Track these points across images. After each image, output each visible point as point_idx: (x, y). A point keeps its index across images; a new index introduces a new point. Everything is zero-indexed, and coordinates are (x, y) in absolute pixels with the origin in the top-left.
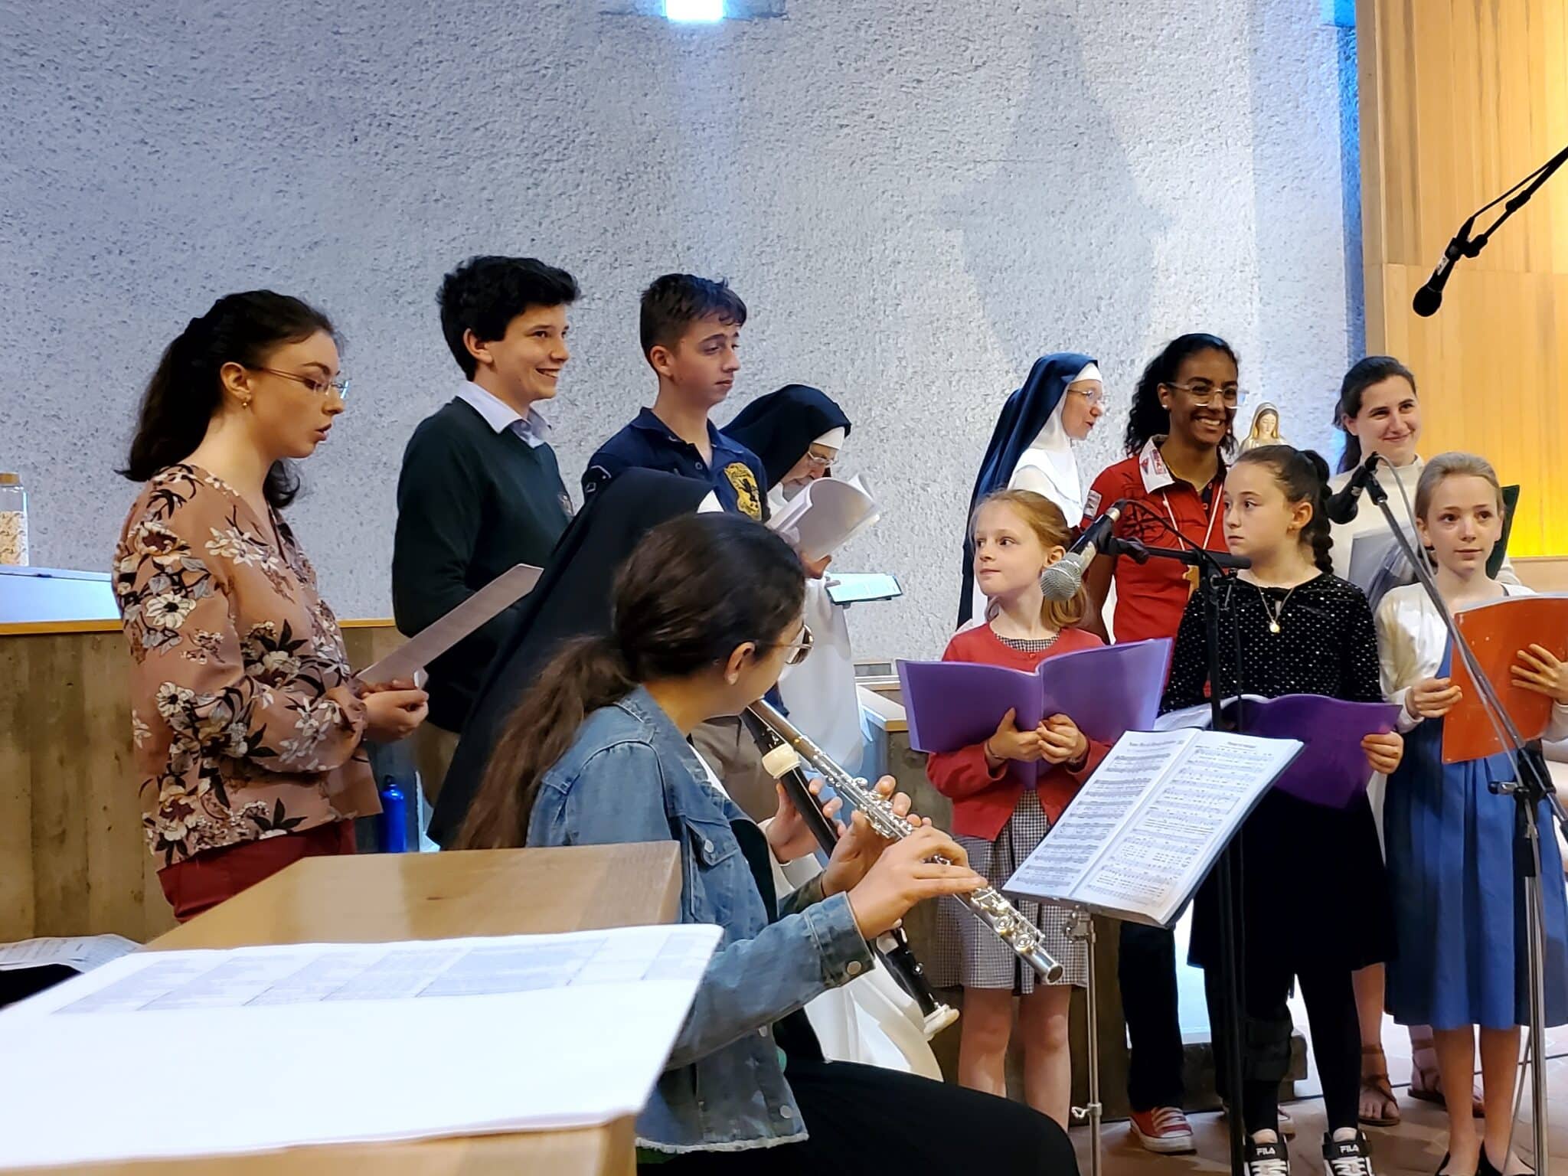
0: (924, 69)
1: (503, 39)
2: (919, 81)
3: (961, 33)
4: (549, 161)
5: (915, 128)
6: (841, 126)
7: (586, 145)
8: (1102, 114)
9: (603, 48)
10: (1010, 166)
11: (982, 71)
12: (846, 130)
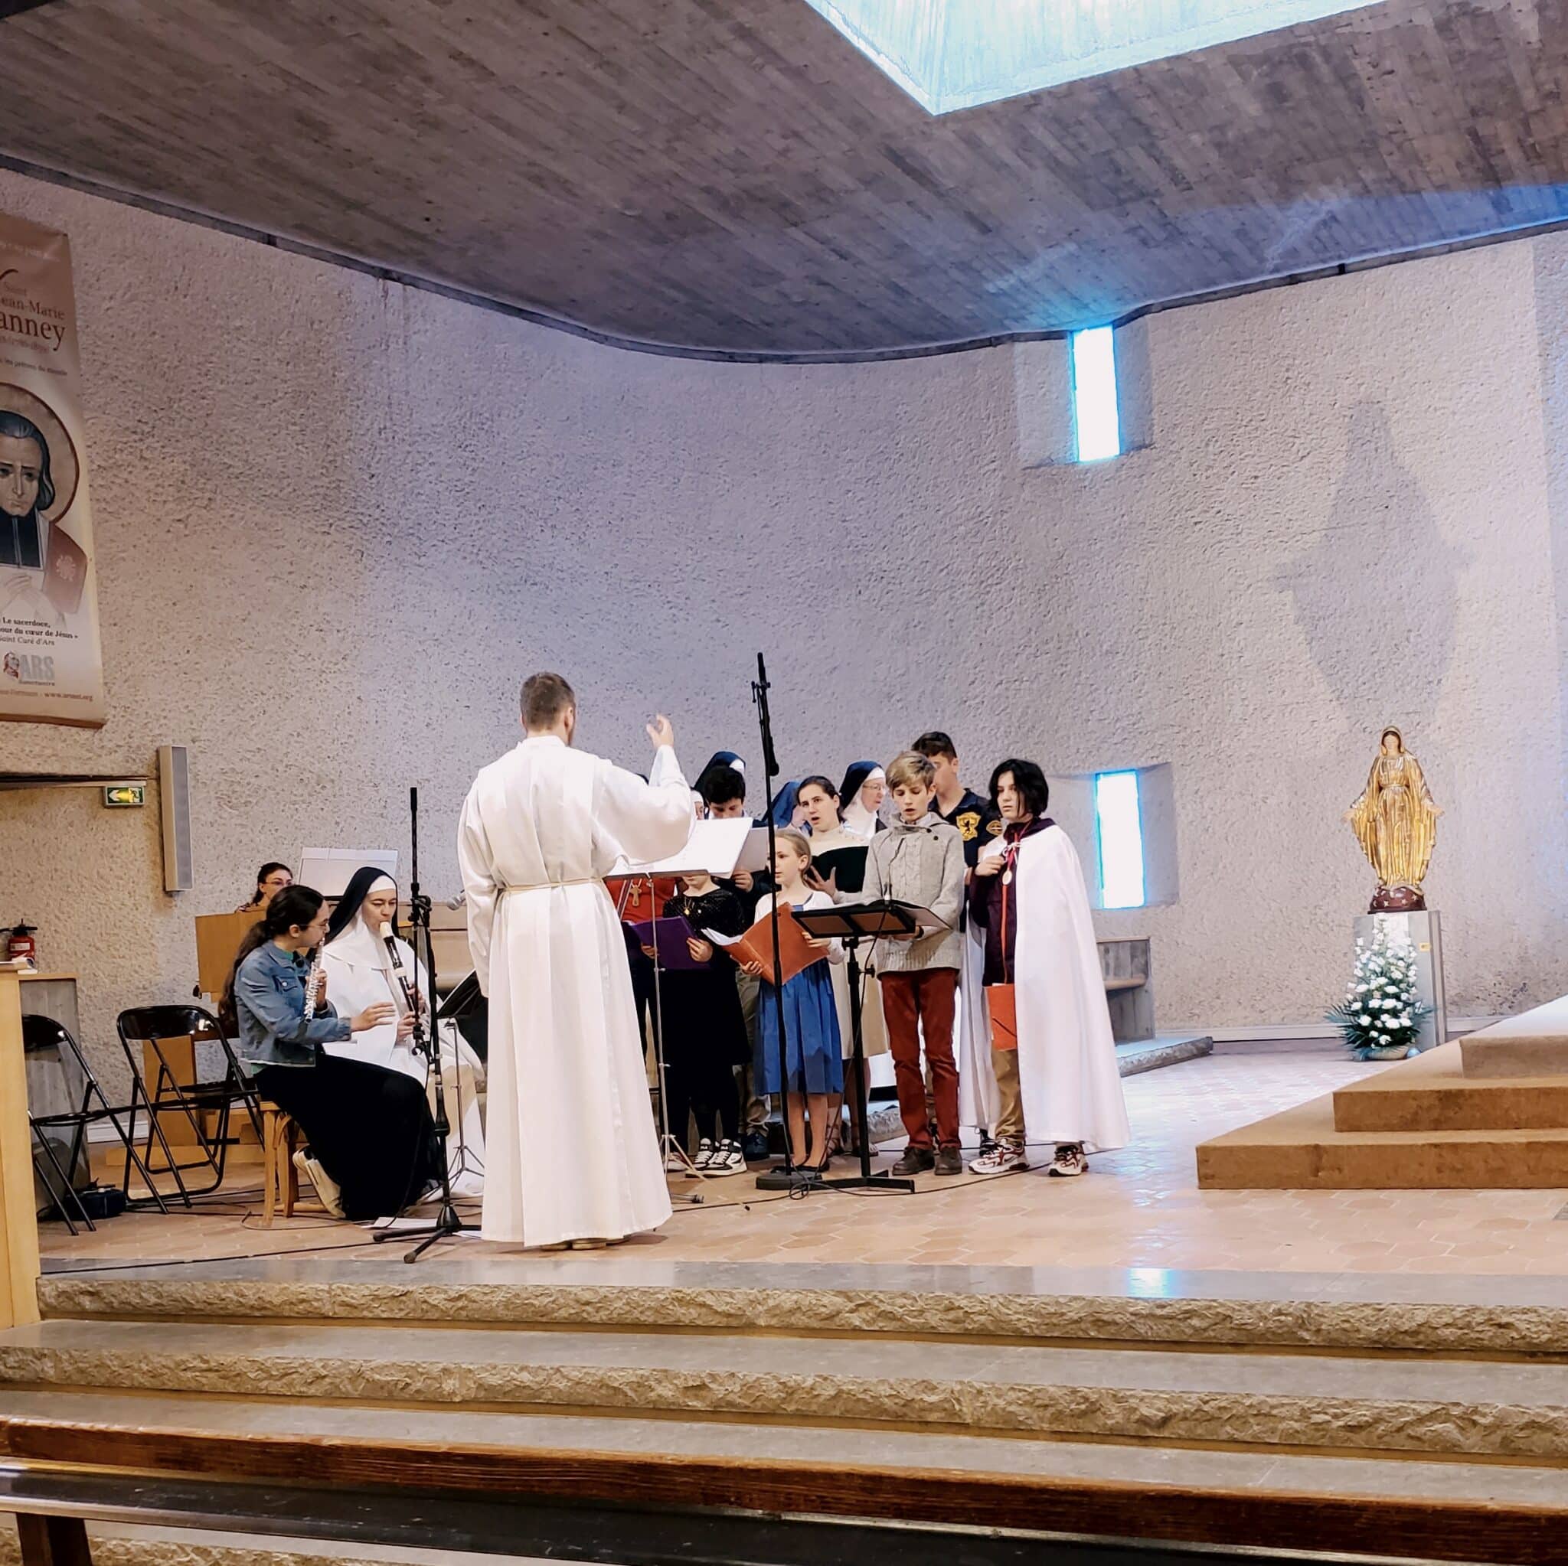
0: (1260, 466)
1: (958, 502)
2: (1256, 477)
3: (1290, 433)
4: (991, 585)
5: (1252, 515)
6: (1196, 523)
7: (1016, 569)
8: (1410, 478)
9: (1026, 494)
10: (1330, 533)
11: (1306, 460)
12: (1199, 526)
